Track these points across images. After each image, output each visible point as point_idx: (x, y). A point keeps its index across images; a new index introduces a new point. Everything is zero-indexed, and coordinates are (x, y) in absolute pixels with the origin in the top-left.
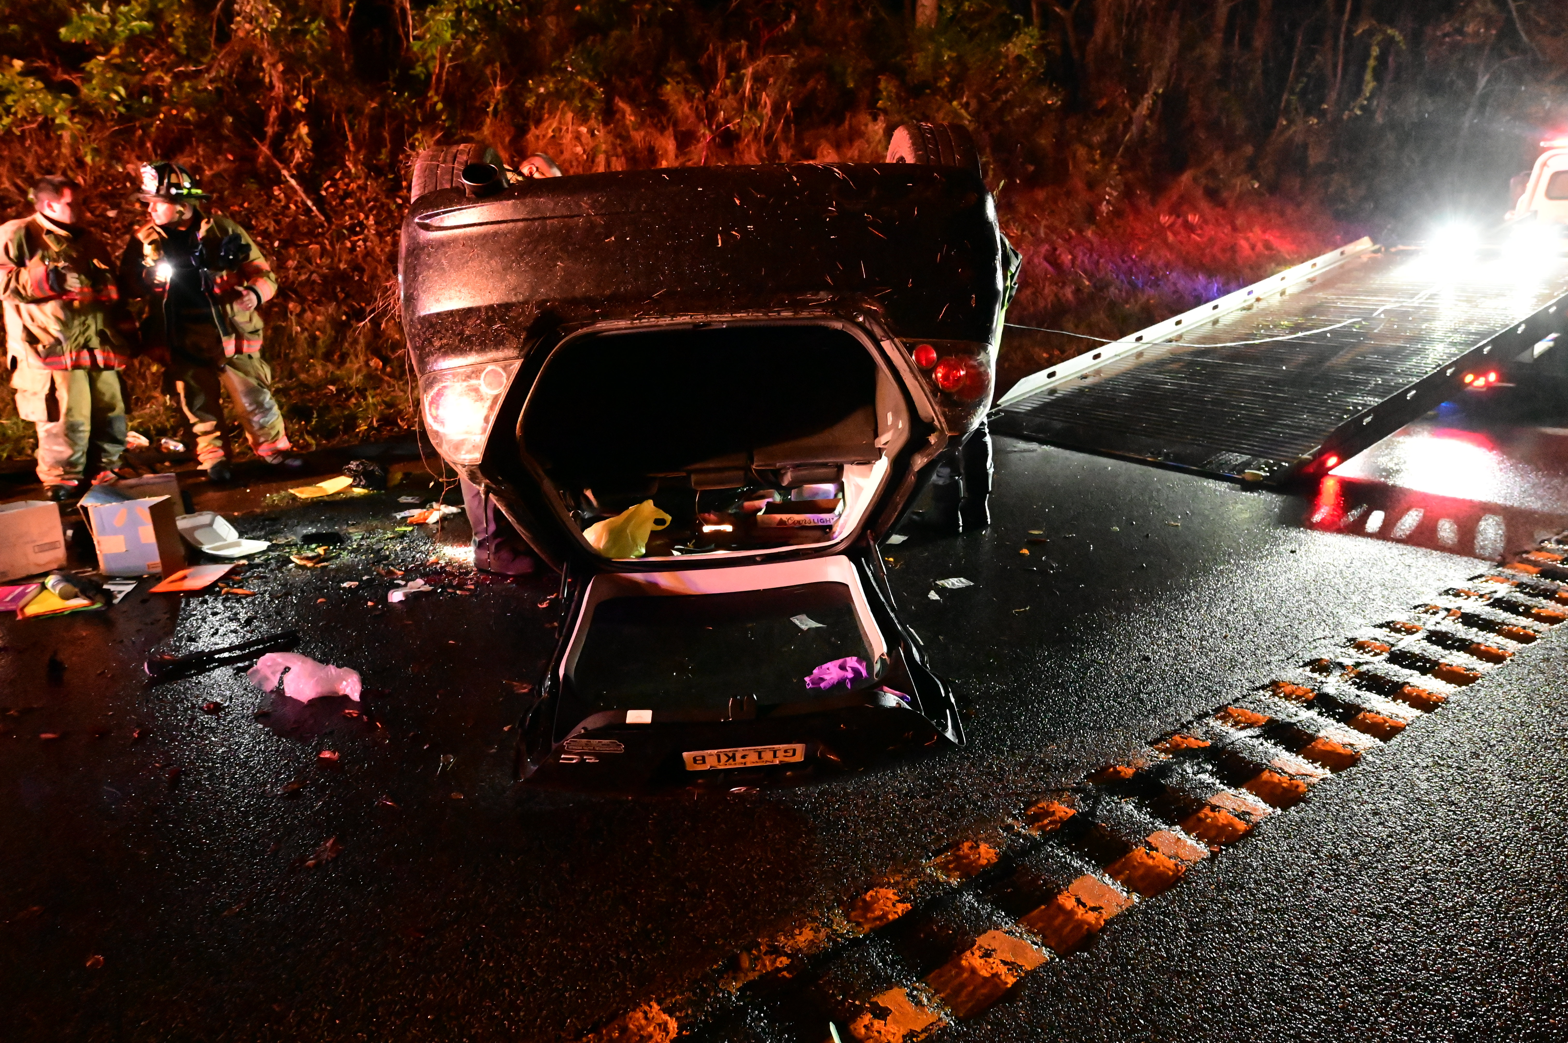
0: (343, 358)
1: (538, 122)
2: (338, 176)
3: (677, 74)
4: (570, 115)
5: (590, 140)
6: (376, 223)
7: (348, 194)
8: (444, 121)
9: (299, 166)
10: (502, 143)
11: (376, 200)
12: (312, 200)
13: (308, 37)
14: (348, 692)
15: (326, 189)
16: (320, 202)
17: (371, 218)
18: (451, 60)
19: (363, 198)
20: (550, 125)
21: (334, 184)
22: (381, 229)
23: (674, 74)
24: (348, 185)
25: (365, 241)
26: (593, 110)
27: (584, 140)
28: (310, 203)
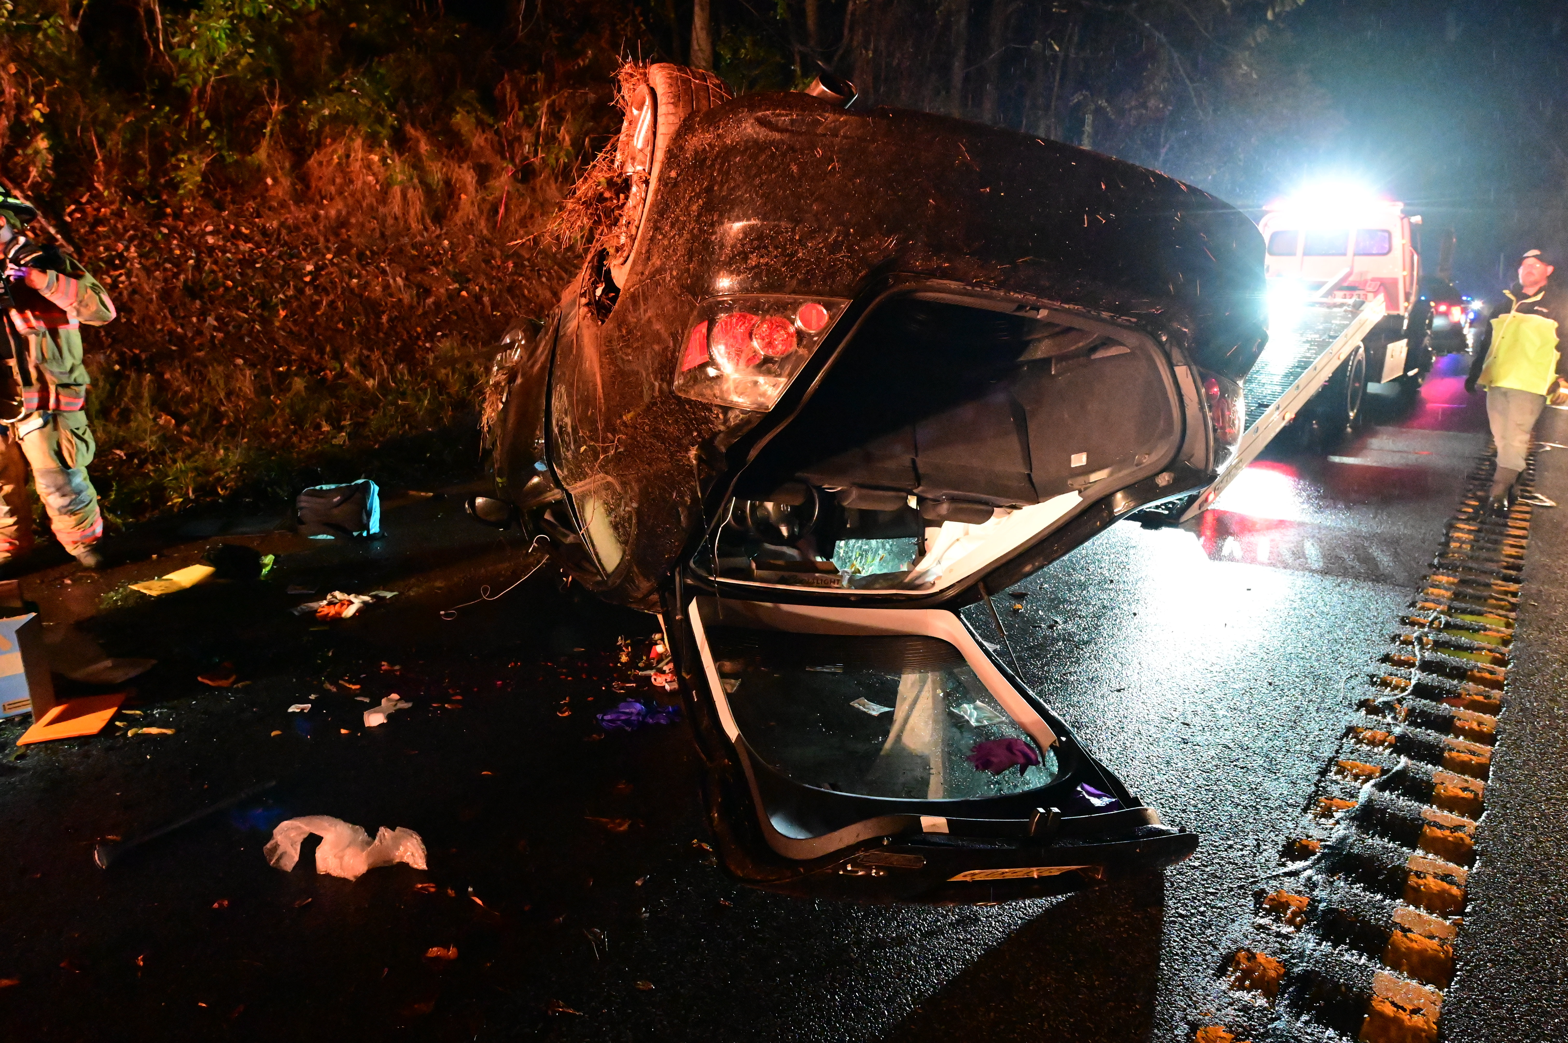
0: (125, 416)
1: (319, 145)
2: (84, 200)
3: (465, 102)
4: (358, 142)
5: (382, 169)
6: (140, 256)
7: (98, 221)
8: (211, 141)
9: (35, 186)
10: (282, 168)
11: (135, 228)
12: (55, 226)
13: (40, 36)
14: (408, 859)
15: (71, 214)
16: (63, 228)
17: (133, 249)
18: (218, 72)
19: (119, 226)
20: (335, 151)
21: (80, 208)
22: (149, 263)
23: (464, 103)
24: (98, 210)
25: (129, 275)
26: (385, 137)
27: (375, 168)
28: (52, 231)
